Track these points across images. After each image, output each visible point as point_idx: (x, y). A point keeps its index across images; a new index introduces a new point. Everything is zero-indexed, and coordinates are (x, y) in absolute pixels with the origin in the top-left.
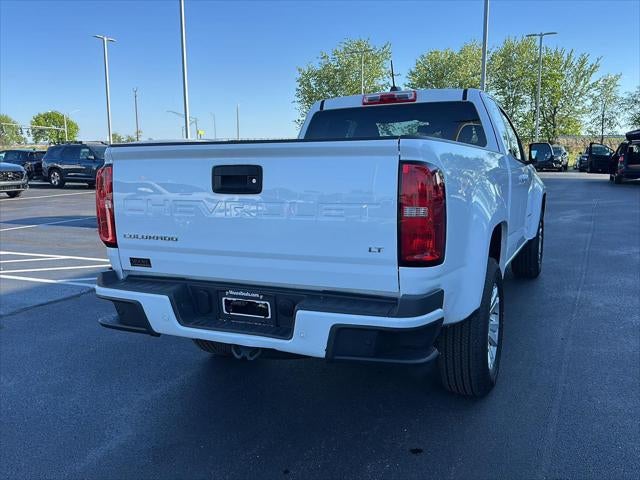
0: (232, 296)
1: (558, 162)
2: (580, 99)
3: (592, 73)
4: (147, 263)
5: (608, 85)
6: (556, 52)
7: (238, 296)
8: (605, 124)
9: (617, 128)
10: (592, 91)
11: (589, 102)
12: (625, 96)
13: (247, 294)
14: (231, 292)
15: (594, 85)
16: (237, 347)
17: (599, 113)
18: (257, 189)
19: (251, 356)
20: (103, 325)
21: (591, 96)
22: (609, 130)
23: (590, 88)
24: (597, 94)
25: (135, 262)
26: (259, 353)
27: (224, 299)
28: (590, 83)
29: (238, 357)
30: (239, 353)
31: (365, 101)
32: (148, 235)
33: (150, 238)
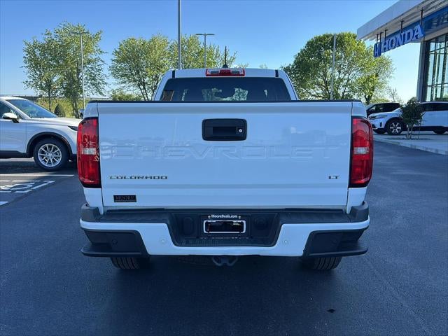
0: (213, 219)
4: (133, 198)
6: (210, 47)
7: (219, 219)
13: (228, 216)
14: (213, 216)
16: (217, 258)
18: (243, 137)
19: (230, 262)
20: (85, 254)
25: (117, 198)
26: (237, 259)
27: (205, 221)
29: (219, 265)
30: (219, 262)
31: (208, 73)
32: (137, 176)
33: (139, 178)
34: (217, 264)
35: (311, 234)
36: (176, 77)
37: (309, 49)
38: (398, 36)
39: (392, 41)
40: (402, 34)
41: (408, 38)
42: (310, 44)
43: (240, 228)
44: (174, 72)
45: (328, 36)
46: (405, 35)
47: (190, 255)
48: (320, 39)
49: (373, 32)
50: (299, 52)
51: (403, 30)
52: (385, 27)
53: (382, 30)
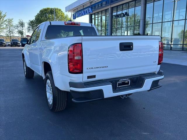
1: (4, 44)
2: (2, 25)
3: (4, 17)
4: (94, 76)
5: (10, 21)
7: (123, 81)
8: (11, 32)
9: (14, 34)
10: (5, 22)
11: (5, 26)
12: (15, 25)
13: (125, 79)
14: (121, 80)
15: (6, 21)
16: (122, 96)
17: (9, 29)
18: (132, 49)
19: (126, 96)
21: (5, 24)
22: (12, 35)
23: (4, 22)
24: (7, 23)
25: (89, 77)
27: (118, 83)
28: (5, 20)
29: (123, 98)
30: (123, 97)
31: (66, 24)
32: (97, 67)
33: (98, 68)
34: (122, 98)
35: (153, 82)
36: (52, 24)
37: (41, 14)
38: (82, 12)
39: (80, 13)
40: (84, 11)
41: (86, 13)
42: (41, 11)
43: (128, 83)
44: (50, 22)
45: (49, 9)
46: (85, 11)
47: (118, 96)
48: (45, 10)
49: (72, 9)
50: (37, 14)
51: (84, 9)
52: (77, 8)
53: (76, 9)
